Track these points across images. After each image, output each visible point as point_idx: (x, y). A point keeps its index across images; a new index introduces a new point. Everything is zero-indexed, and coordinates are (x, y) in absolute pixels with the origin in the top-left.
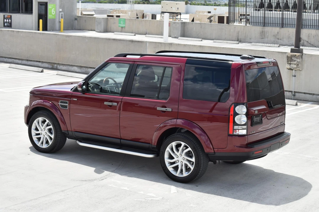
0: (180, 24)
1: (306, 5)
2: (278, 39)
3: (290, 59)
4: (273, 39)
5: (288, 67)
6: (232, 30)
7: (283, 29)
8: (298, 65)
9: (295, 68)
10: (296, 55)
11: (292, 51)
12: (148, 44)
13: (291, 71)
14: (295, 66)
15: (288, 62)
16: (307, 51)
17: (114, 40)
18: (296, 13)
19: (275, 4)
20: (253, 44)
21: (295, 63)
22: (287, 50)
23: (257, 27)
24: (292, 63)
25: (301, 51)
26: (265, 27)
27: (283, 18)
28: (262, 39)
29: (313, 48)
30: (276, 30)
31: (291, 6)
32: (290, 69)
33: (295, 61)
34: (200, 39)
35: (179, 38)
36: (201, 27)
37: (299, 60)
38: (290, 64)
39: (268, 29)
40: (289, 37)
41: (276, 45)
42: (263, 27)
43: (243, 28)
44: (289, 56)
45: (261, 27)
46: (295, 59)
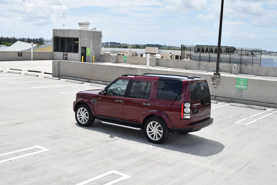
0: (156, 59)
1: (222, 50)
2: (207, 68)
3: (213, 79)
4: (204, 68)
5: (212, 83)
6: (183, 63)
7: (209, 63)
8: (217, 82)
9: (216, 83)
10: (216, 77)
11: (215, 74)
12: (138, 70)
13: (214, 85)
14: (216, 82)
15: (212, 80)
16: (222, 74)
17: (121, 67)
18: (217, 54)
19: (206, 49)
21: (216, 81)
22: (212, 74)
23: (196, 61)
24: (214, 81)
25: (219, 75)
27: (210, 57)
28: (199, 68)
29: (225, 73)
30: (206, 63)
31: (214, 50)
32: (213, 84)
33: (216, 80)
34: (166, 68)
35: (155, 67)
36: (167, 61)
37: (218, 79)
38: (213, 81)
39: (201, 63)
40: (213, 67)
41: (206, 71)
42: (199, 62)
43: (189, 62)
44: (213, 77)
45: (198, 62)
46: (216, 79)
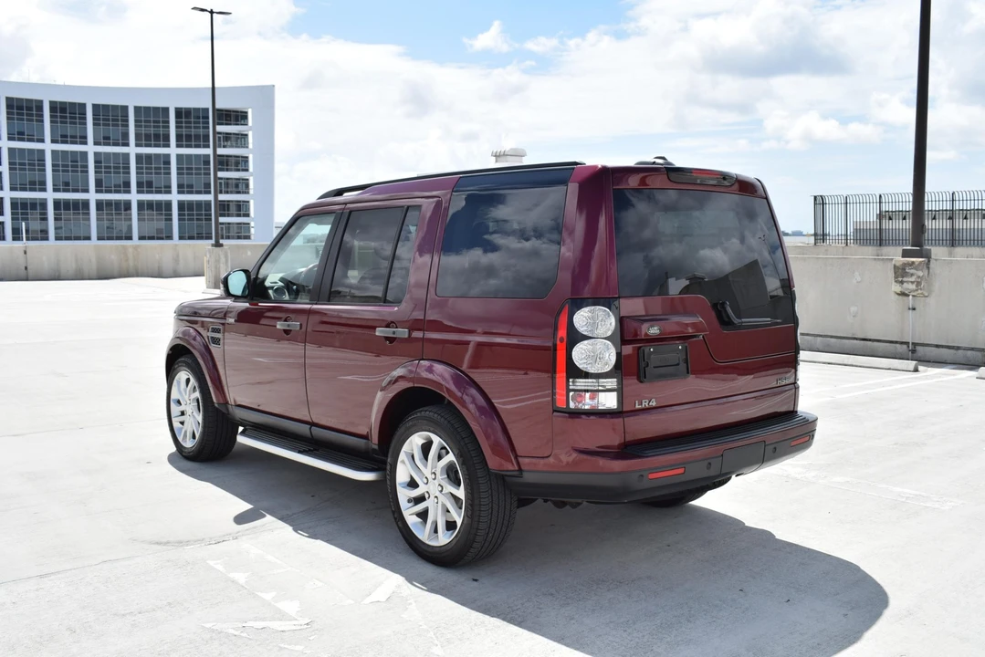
3: (900, 272)
5: (898, 288)
8: (918, 284)
9: (914, 291)
10: (913, 263)
11: (906, 253)
13: (905, 298)
14: (914, 287)
15: (896, 277)
21: (913, 279)
23: (868, 248)
24: (905, 279)
25: (928, 256)
26: (882, 248)
32: (903, 294)
33: (912, 275)
37: (920, 274)
38: (902, 282)
43: (841, 250)
44: (897, 264)
45: (875, 248)
46: (912, 271)
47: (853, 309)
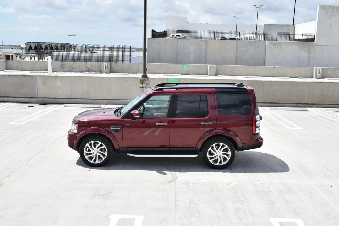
3: (142, 81)
4: (69, 69)
5: (141, 86)
6: (41, 64)
7: (75, 62)
8: (147, 84)
9: (146, 86)
10: (145, 79)
11: (143, 76)
12: (38, 77)
13: (143, 88)
14: (146, 85)
15: (141, 83)
16: (149, 76)
20: (58, 72)
21: (145, 83)
22: (140, 76)
23: (58, 62)
24: (143, 83)
25: (146, 76)
28: (62, 69)
30: (71, 63)
32: (143, 87)
33: (145, 82)
34: (21, 71)
35: (5, 71)
36: (19, 63)
37: (147, 82)
38: (142, 84)
39: (65, 63)
41: (73, 72)
42: (62, 62)
44: (141, 79)
45: (61, 62)
46: (145, 81)
47: (127, 92)
